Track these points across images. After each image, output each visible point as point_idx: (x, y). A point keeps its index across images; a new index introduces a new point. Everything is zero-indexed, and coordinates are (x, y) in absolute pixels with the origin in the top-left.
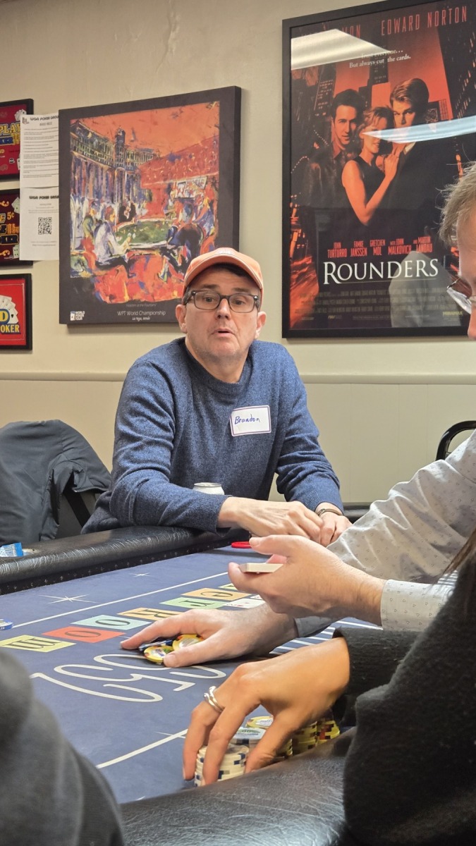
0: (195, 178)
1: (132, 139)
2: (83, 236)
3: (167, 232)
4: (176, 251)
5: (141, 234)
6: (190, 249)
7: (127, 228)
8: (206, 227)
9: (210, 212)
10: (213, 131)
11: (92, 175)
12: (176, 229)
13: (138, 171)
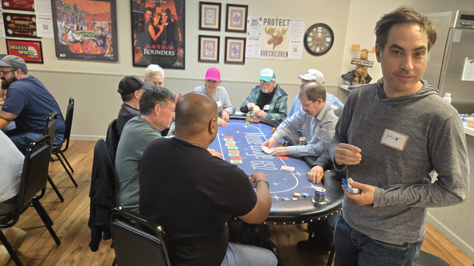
0: (103, 22)
1: (80, 7)
2: (63, 32)
3: (94, 35)
4: (98, 41)
5: (85, 35)
6: (103, 41)
7: (80, 33)
8: (108, 36)
9: (109, 32)
10: (109, 10)
11: (65, 15)
12: (98, 35)
13: (82, 17)
